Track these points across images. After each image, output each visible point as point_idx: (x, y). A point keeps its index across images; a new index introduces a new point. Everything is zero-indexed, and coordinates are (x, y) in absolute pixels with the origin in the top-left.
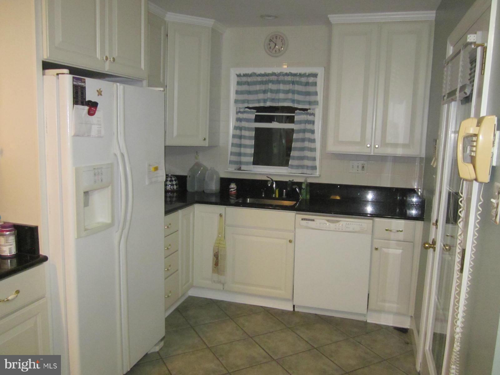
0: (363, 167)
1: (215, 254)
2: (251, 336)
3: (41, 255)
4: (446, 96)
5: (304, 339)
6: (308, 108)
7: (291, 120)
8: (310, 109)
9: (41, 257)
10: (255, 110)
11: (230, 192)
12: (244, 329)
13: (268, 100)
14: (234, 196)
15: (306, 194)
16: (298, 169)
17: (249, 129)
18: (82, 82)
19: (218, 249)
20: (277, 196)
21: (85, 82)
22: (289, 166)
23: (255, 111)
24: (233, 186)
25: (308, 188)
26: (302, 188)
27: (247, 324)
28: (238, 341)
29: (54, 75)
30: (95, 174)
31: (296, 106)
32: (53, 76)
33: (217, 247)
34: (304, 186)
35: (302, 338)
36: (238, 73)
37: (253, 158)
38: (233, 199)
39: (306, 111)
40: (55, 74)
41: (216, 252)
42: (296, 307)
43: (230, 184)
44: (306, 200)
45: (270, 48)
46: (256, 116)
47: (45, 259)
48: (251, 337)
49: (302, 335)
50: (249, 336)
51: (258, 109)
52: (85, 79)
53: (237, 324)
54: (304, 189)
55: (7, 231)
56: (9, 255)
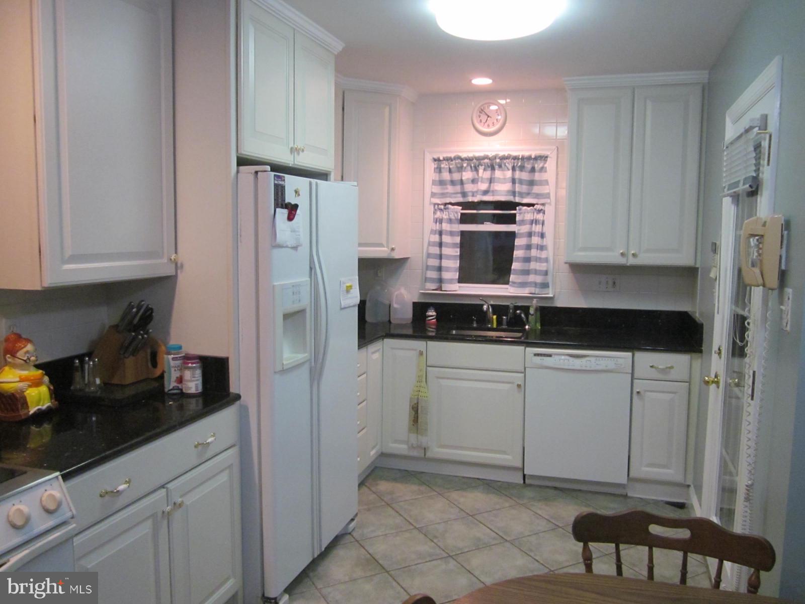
0: (614, 283)
1: (413, 406)
2: (471, 514)
3: (232, 393)
4: (727, 188)
5: (542, 517)
6: (535, 203)
7: (511, 220)
8: (537, 204)
9: (231, 395)
10: (460, 206)
11: (427, 322)
12: (460, 506)
13: (479, 193)
14: (434, 327)
15: (536, 322)
16: (523, 287)
17: (452, 234)
18: (282, 181)
19: (418, 399)
20: (495, 326)
21: (284, 180)
22: (510, 283)
23: (461, 208)
24: (432, 313)
25: (538, 314)
26: (530, 314)
27: (462, 500)
28: (455, 519)
29: (252, 173)
30: (293, 293)
31: (517, 200)
32: (250, 174)
33: (416, 397)
34: (532, 311)
35: (540, 516)
36: (436, 157)
37: (458, 273)
38: (433, 331)
39: (532, 208)
40: (253, 171)
41: (415, 404)
42: (528, 479)
43: (426, 311)
44: (535, 330)
45: (481, 121)
46: (462, 214)
47: (238, 397)
48: (471, 516)
49: (539, 512)
50: (468, 514)
51: (465, 205)
52: (284, 177)
53: (449, 501)
54: (532, 315)
55: (192, 363)
56: (196, 393)
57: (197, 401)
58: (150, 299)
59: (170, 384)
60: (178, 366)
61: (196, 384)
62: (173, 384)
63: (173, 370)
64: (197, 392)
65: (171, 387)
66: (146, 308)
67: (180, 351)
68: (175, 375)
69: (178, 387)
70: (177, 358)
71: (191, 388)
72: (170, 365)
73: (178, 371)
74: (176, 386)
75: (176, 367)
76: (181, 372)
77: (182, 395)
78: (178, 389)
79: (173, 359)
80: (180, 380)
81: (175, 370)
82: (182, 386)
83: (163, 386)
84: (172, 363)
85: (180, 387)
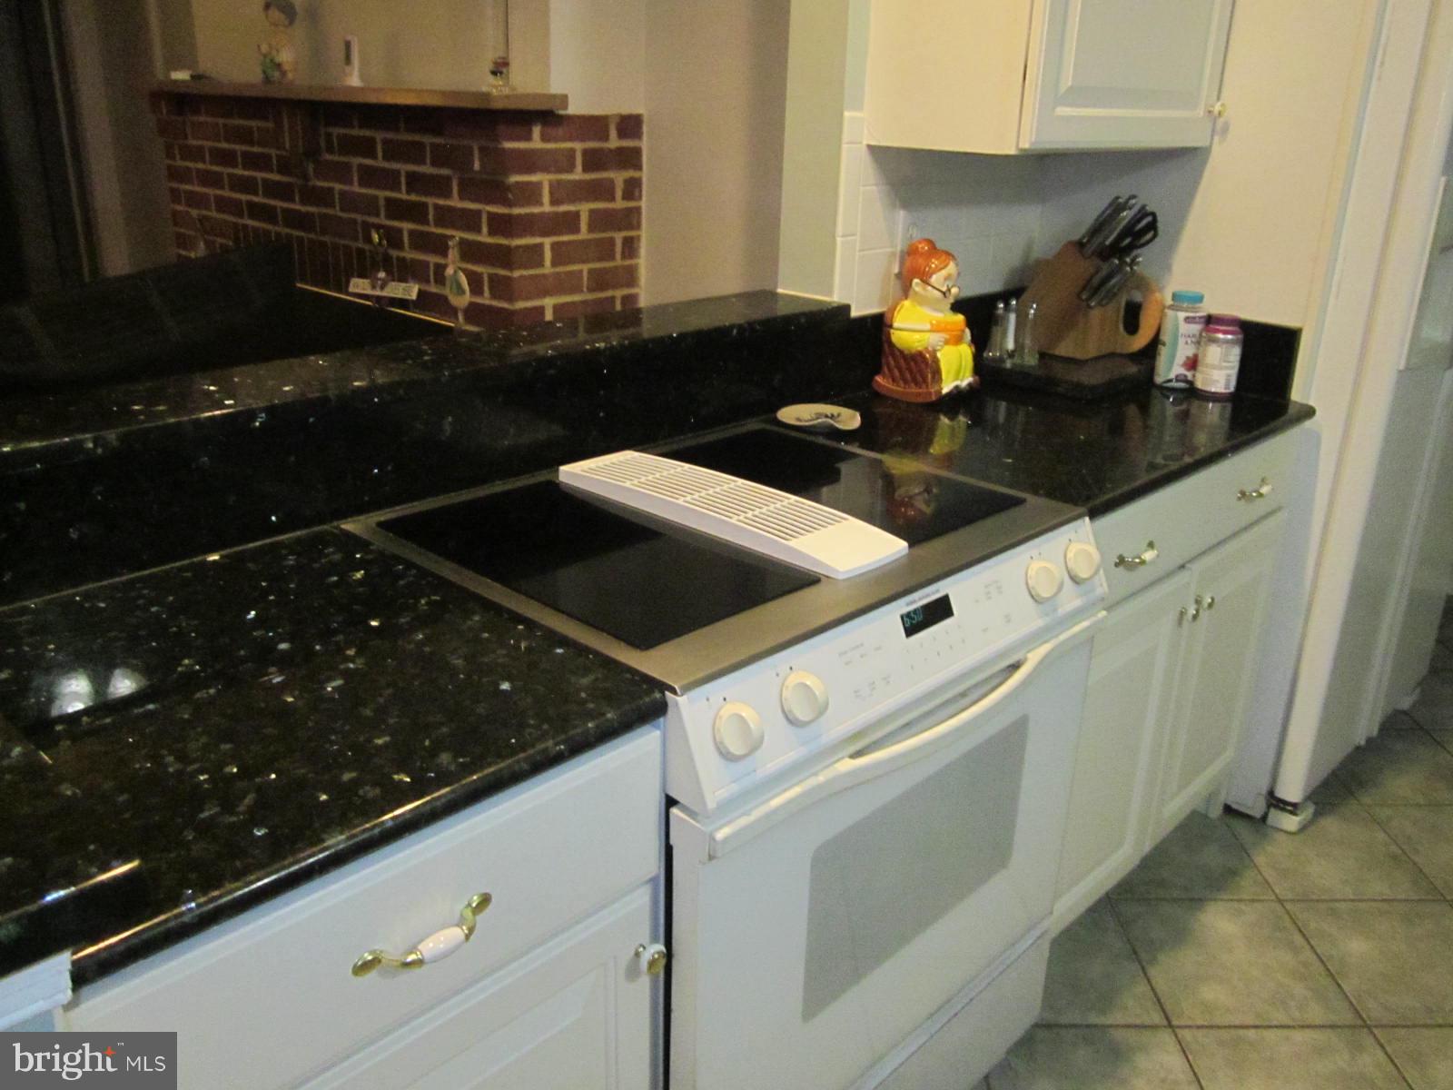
3: (1296, 402)
9: (1291, 408)
47: (1306, 413)
55: (1225, 332)
56: (1225, 394)
57: (1224, 408)
58: (1150, 193)
59: (1170, 369)
60: (1194, 336)
61: (1229, 376)
62: (1178, 369)
63: (1181, 341)
64: (1227, 391)
65: (1172, 376)
66: (1139, 211)
67: (1198, 305)
68: (1184, 351)
69: (1185, 376)
70: (1194, 318)
71: (1217, 381)
72: (1177, 329)
73: (1193, 345)
74: (1181, 375)
75: (1189, 336)
76: (1198, 349)
77: (1191, 393)
78: (1186, 381)
79: (1188, 320)
80: (1193, 364)
81: (1187, 343)
82: (1194, 376)
83: (1151, 370)
84: (1185, 329)
85: (1190, 377)
